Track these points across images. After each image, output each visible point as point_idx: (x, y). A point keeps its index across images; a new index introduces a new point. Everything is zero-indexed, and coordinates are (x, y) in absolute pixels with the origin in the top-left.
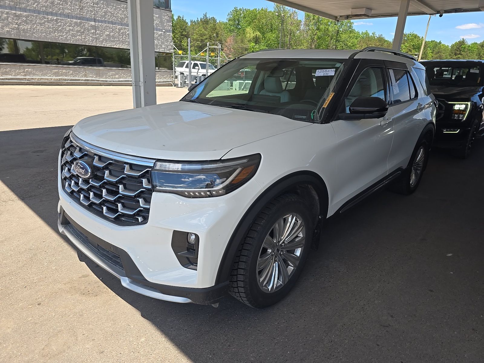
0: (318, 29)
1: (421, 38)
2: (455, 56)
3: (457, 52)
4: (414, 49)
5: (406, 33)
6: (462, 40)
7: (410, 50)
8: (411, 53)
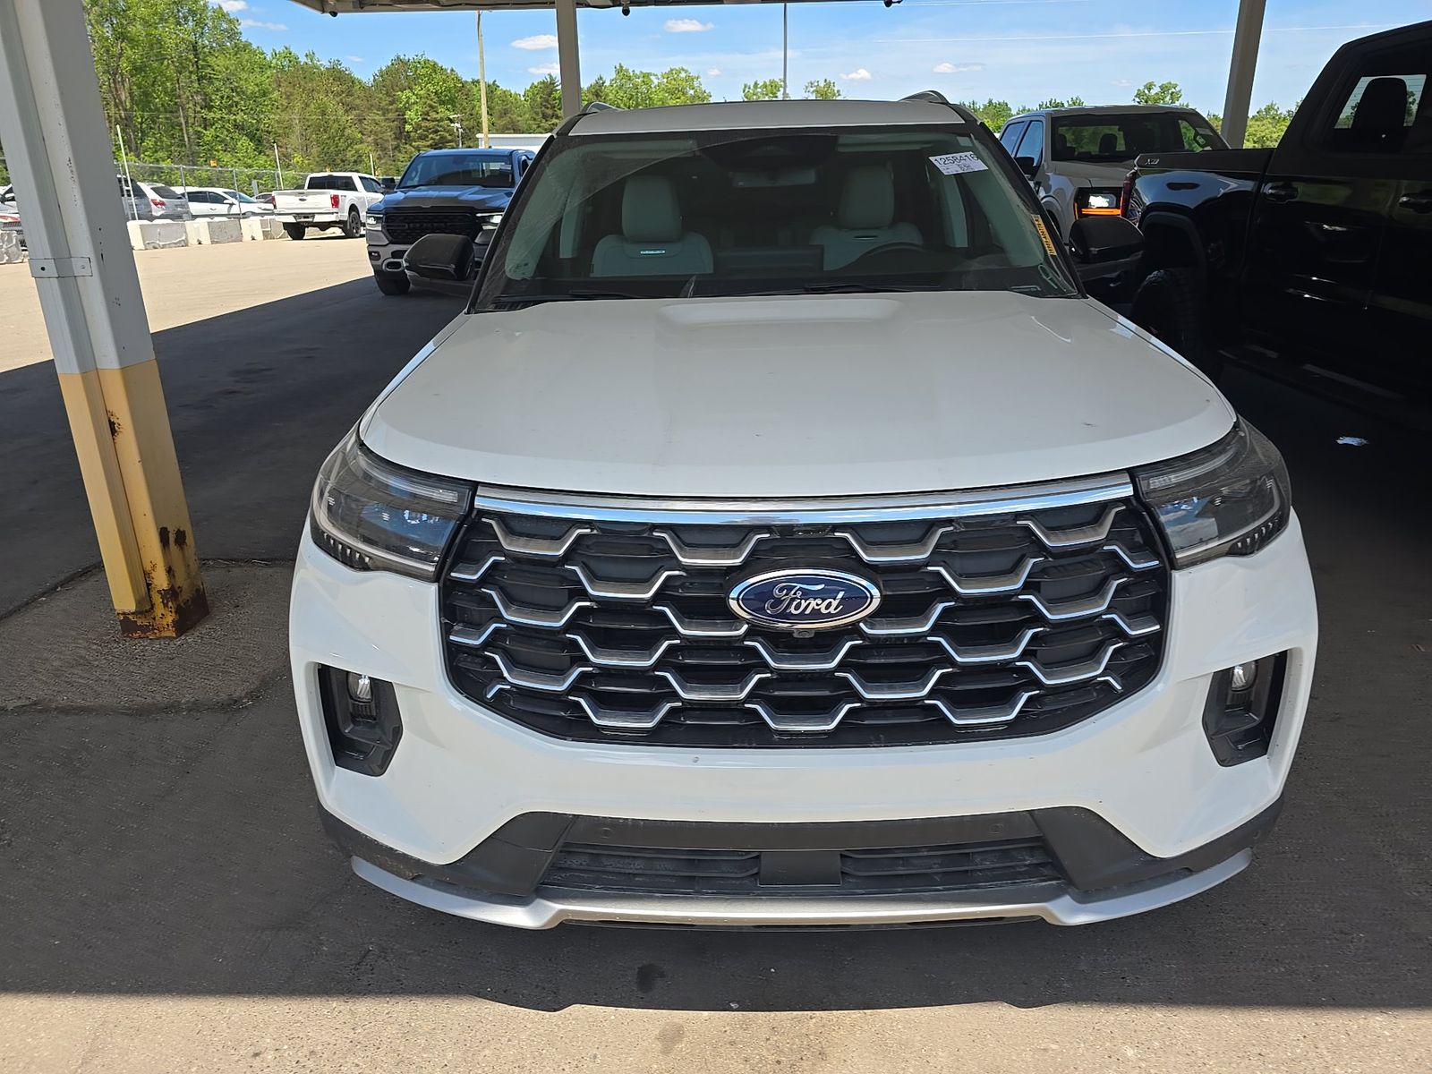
0: (122, 36)
1: (449, 71)
2: (544, 121)
3: (547, 111)
4: (442, 103)
5: (406, 58)
6: (549, 80)
7: (431, 106)
8: (438, 116)
